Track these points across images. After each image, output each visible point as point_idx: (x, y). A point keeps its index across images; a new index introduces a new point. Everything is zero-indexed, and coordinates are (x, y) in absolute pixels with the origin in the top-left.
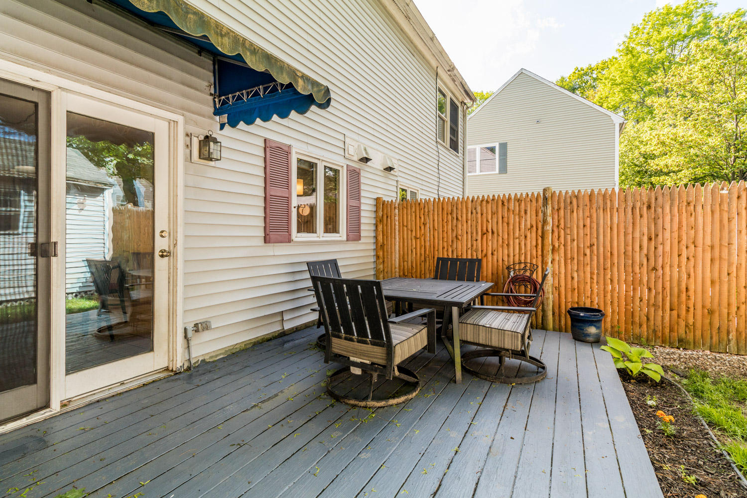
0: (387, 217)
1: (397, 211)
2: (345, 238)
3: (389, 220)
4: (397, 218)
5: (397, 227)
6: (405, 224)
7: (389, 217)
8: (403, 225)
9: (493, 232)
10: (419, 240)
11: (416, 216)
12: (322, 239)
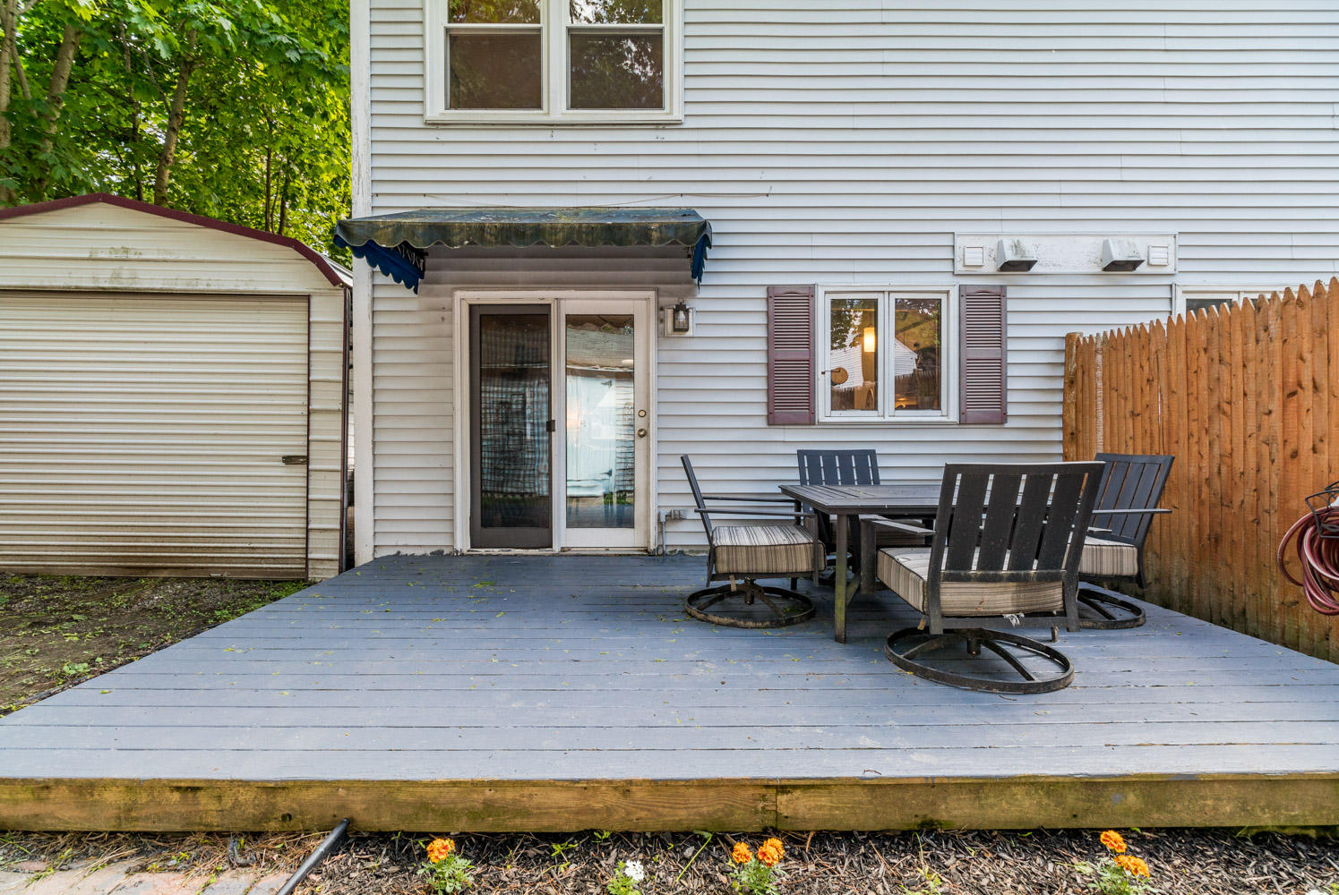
0: (1083, 372)
1: (1099, 357)
2: (954, 417)
3: (1086, 377)
4: (1099, 373)
5: (1100, 392)
6: (1114, 385)
7: (1086, 373)
8: (1110, 388)
9: (1316, 387)
10: (1139, 418)
11: (1133, 364)
12: (888, 419)
